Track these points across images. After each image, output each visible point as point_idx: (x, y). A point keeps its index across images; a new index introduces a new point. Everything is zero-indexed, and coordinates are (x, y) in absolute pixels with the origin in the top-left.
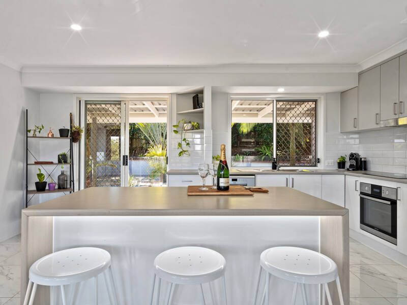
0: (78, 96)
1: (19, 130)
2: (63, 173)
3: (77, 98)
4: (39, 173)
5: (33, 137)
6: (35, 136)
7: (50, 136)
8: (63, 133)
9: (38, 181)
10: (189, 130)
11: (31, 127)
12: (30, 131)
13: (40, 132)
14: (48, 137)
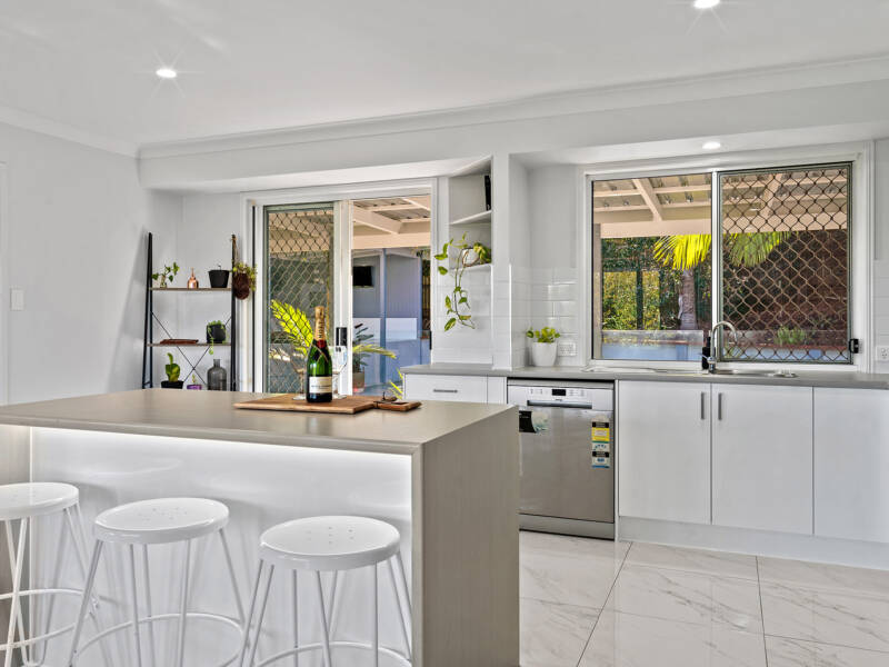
0: (249, 197)
1: (135, 276)
2: (217, 366)
3: (249, 201)
4: (168, 362)
5: (161, 289)
6: (164, 288)
7: (191, 286)
8: (218, 279)
9: (167, 379)
10: (471, 265)
11: (158, 268)
12: (156, 277)
13: (171, 278)
14: (188, 289)
